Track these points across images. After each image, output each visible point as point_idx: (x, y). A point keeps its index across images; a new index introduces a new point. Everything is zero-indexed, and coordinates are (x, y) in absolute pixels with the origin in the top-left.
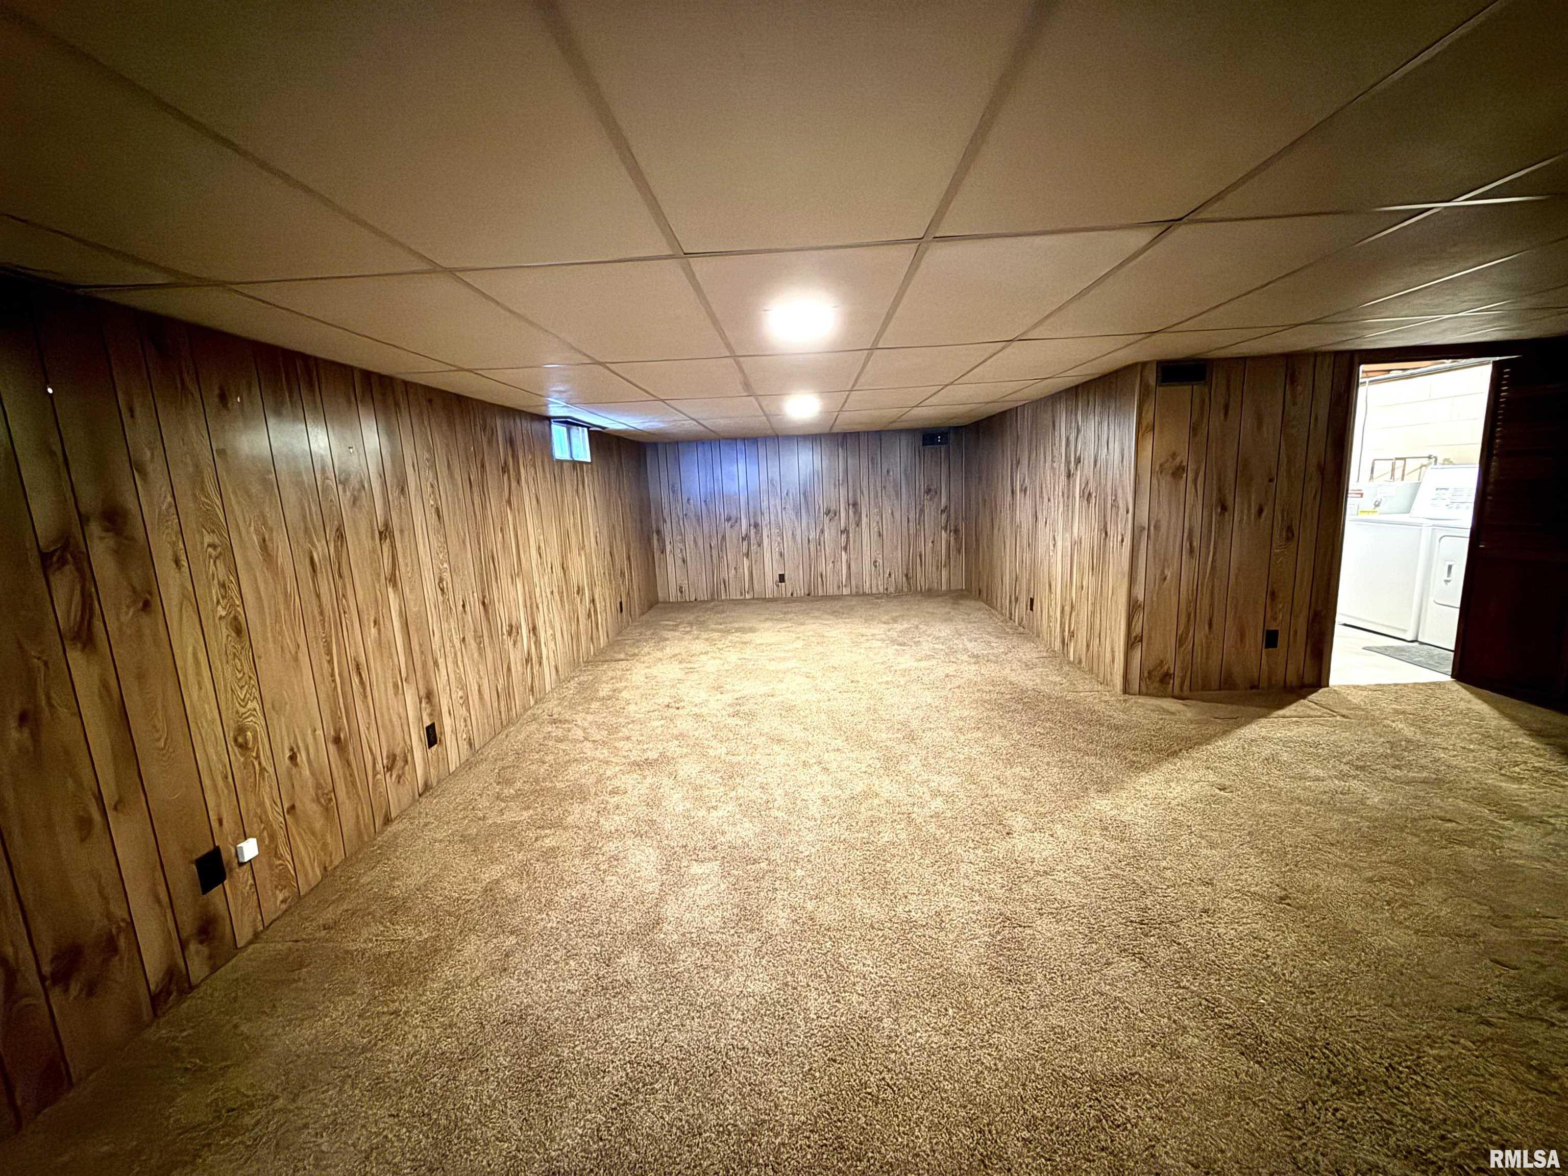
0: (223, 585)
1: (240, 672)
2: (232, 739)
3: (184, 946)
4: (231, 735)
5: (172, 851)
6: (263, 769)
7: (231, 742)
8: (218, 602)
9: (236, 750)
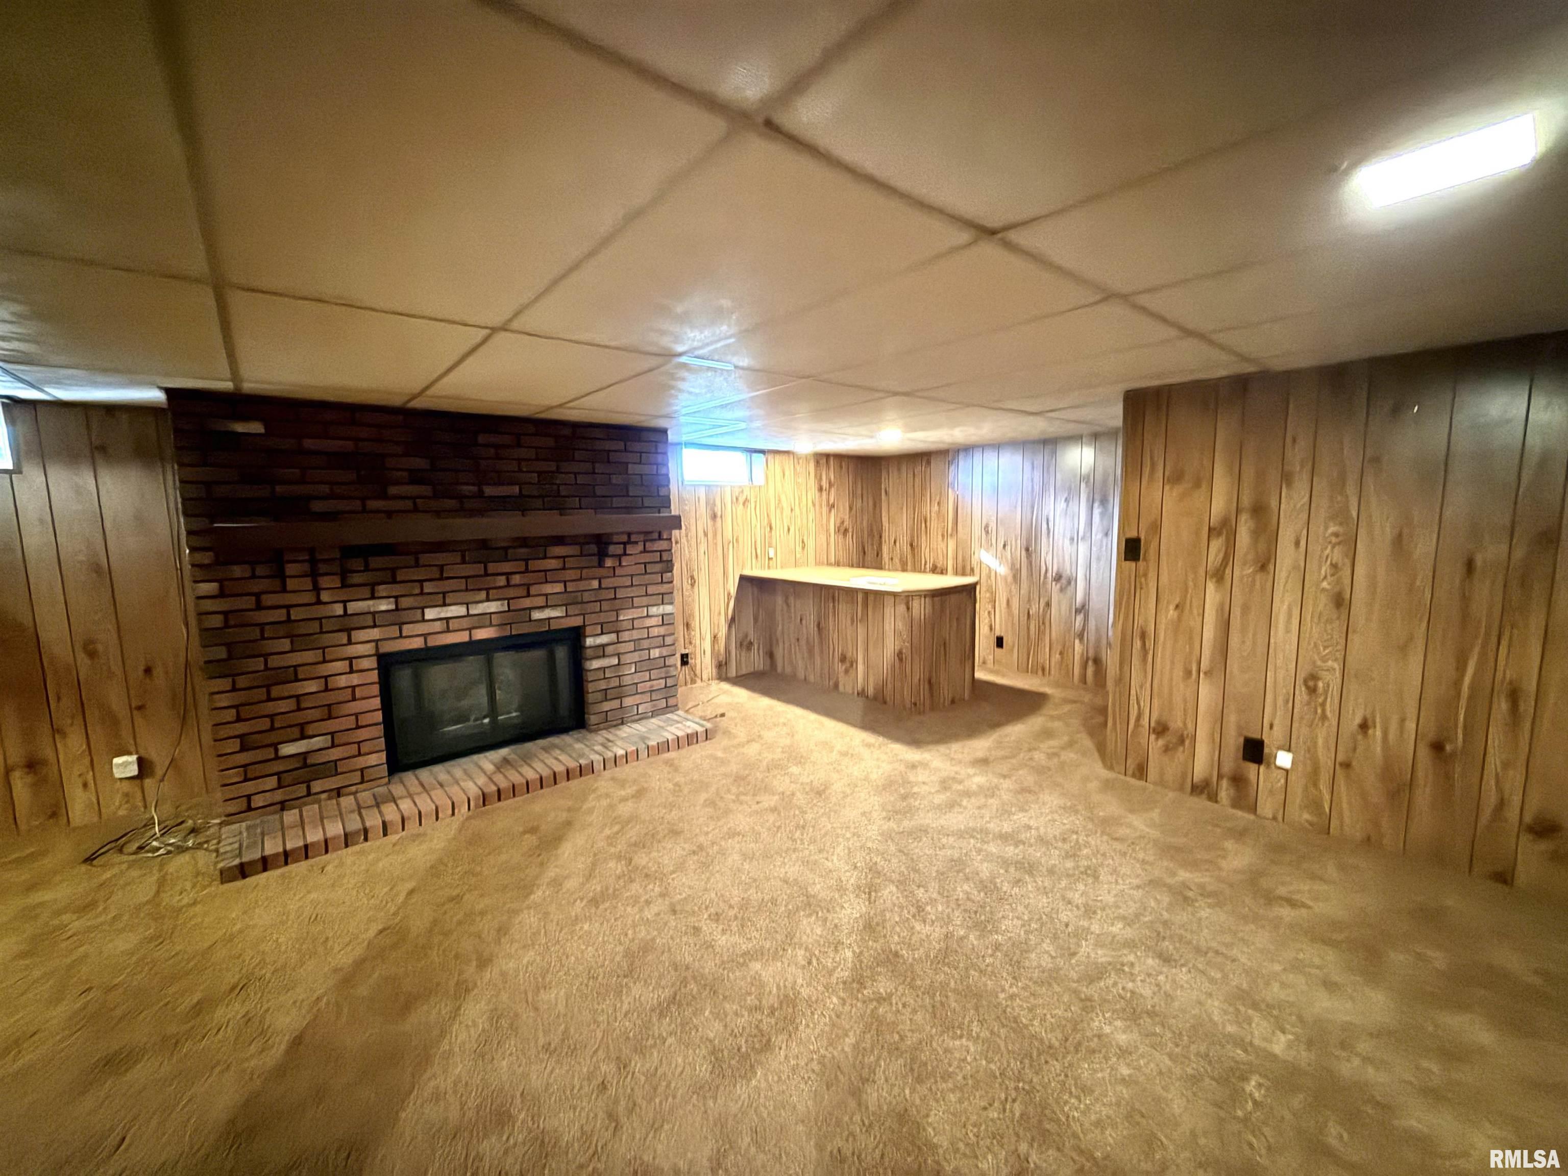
0: (1334, 566)
1: (1328, 634)
2: (1302, 681)
3: (1220, 777)
4: (1303, 676)
5: (1232, 719)
6: (1324, 717)
7: (1300, 681)
8: (1325, 577)
9: (1303, 689)
